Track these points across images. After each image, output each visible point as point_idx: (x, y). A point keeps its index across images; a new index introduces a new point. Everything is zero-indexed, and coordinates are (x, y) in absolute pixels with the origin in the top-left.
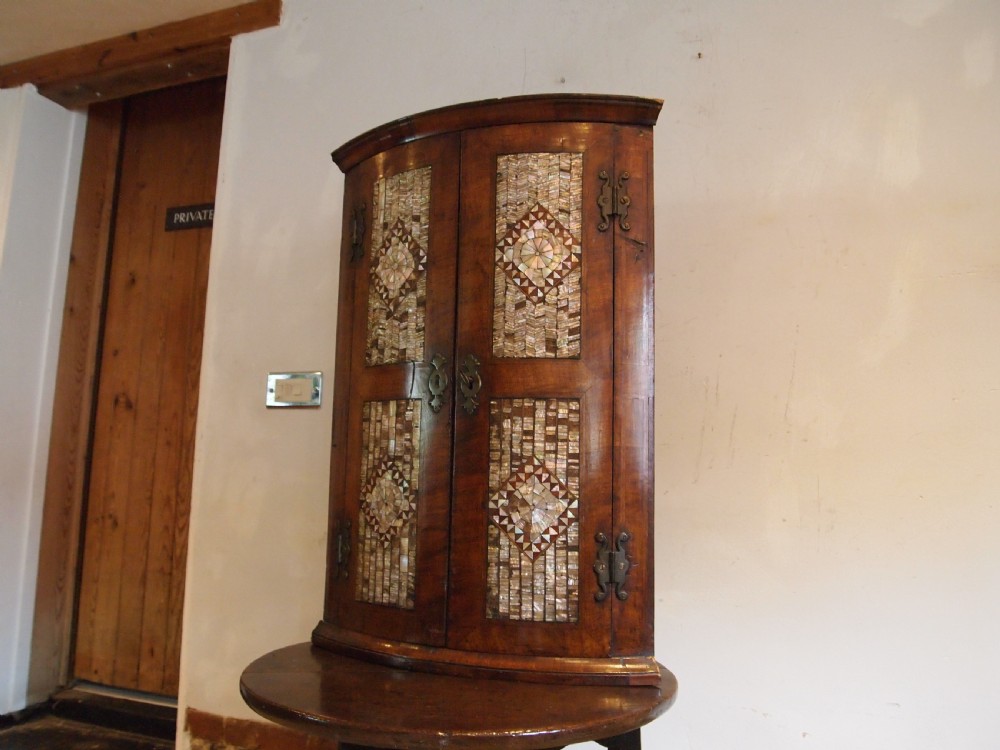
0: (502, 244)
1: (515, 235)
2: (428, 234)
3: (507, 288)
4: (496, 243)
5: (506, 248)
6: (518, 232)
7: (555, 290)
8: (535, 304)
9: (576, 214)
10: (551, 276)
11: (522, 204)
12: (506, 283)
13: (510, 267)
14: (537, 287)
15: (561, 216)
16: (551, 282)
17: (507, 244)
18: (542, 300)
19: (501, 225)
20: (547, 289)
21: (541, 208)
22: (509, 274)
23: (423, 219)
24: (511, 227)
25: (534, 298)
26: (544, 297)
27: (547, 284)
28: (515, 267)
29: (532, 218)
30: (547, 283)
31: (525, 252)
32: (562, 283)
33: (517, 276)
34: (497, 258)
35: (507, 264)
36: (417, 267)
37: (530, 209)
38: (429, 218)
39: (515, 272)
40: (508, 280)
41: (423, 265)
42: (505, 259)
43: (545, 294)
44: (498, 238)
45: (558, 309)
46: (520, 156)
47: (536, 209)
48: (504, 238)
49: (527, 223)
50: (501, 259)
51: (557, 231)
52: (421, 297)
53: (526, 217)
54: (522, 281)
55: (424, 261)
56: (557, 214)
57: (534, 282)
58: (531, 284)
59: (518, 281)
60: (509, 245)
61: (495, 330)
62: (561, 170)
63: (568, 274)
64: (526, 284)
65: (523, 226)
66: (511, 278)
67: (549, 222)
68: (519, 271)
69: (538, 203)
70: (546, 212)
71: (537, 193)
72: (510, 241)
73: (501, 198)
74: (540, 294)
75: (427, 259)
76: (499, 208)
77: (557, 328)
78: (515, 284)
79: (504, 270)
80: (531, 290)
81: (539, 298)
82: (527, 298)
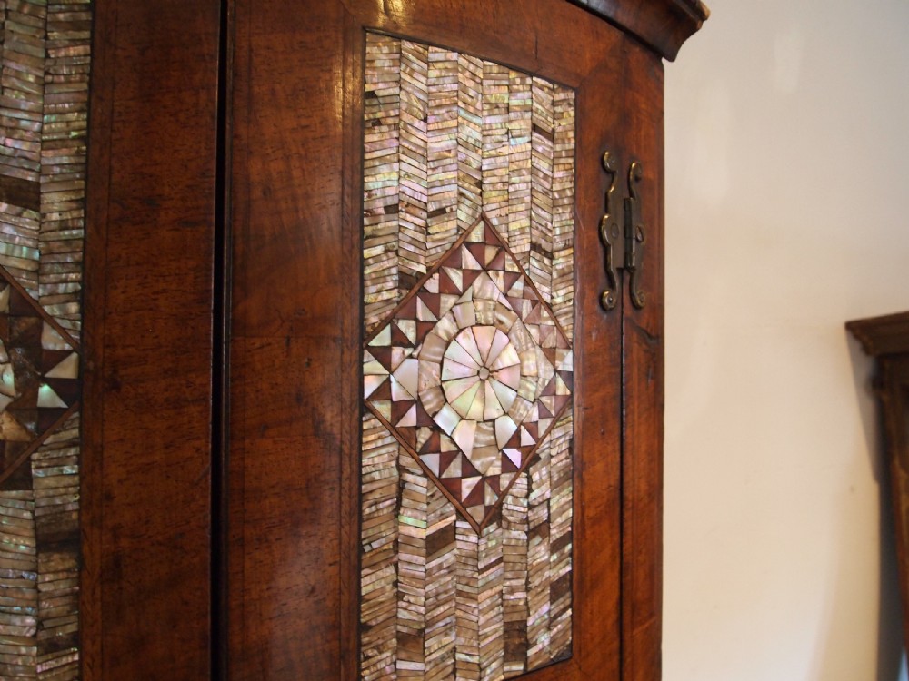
0: (383, 339)
1: (423, 312)
2: (81, 265)
3: (401, 486)
4: (365, 335)
5: (397, 353)
6: (433, 303)
7: (522, 481)
8: (478, 530)
9: (563, 261)
10: (515, 441)
11: (442, 211)
12: (402, 469)
13: (411, 418)
14: (485, 478)
15: (535, 266)
16: (515, 456)
17: (399, 339)
18: (495, 514)
19: (381, 277)
20: (505, 481)
21: (491, 234)
22: (405, 439)
23: (56, 203)
24: (409, 282)
25: (478, 513)
26: (500, 505)
27: (507, 465)
28: (427, 419)
29: (470, 261)
30: (505, 459)
31: (450, 369)
32: (537, 459)
33: (431, 447)
34: (370, 386)
35: (399, 409)
36: (27, 387)
37: (463, 233)
38: (83, 203)
39: (424, 435)
40: (406, 460)
41: (57, 385)
42: (397, 393)
43: (502, 496)
44: (373, 319)
45: (532, 533)
46: (436, 54)
47: (476, 236)
48: (389, 321)
49: (457, 278)
50: (383, 391)
51: (526, 307)
52: (58, 513)
53: (452, 258)
54: (446, 459)
55: (67, 370)
56: (527, 255)
57: (477, 464)
58: (469, 470)
59: (432, 461)
60: (407, 343)
61: (366, 628)
62: (535, 128)
63: (549, 432)
64: (455, 470)
65: (447, 286)
66: (416, 455)
67: (511, 278)
68: (437, 430)
69: (483, 218)
70: (503, 248)
71: (480, 184)
72: (408, 329)
73: (382, 182)
74: (490, 499)
75: (81, 365)
76: (371, 213)
77: (528, 590)
78: (426, 473)
79: (391, 426)
80: (468, 485)
81: (488, 509)
82: (462, 516)
